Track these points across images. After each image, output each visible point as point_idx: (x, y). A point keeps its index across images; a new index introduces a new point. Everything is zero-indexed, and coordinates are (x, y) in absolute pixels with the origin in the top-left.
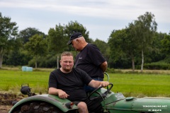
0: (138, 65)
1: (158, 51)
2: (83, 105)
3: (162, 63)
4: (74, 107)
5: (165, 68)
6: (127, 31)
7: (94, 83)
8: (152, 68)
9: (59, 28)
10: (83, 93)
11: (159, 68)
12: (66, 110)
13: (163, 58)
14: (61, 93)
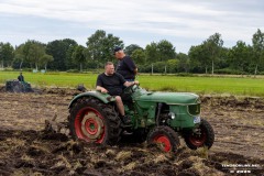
0: (209, 71)
1: (224, 61)
2: (118, 98)
3: (227, 70)
4: (112, 100)
5: (229, 73)
6: (202, 46)
7: (127, 84)
8: (219, 73)
9: (153, 44)
10: (119, 90)
11: (225, 73)
12: (106, 102)
13: (228, 66)
14: (103, 90)
